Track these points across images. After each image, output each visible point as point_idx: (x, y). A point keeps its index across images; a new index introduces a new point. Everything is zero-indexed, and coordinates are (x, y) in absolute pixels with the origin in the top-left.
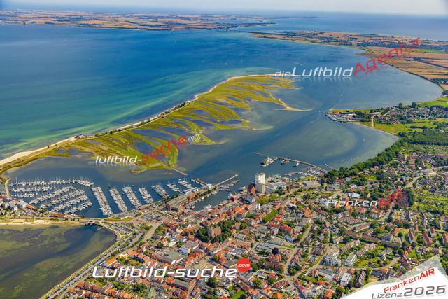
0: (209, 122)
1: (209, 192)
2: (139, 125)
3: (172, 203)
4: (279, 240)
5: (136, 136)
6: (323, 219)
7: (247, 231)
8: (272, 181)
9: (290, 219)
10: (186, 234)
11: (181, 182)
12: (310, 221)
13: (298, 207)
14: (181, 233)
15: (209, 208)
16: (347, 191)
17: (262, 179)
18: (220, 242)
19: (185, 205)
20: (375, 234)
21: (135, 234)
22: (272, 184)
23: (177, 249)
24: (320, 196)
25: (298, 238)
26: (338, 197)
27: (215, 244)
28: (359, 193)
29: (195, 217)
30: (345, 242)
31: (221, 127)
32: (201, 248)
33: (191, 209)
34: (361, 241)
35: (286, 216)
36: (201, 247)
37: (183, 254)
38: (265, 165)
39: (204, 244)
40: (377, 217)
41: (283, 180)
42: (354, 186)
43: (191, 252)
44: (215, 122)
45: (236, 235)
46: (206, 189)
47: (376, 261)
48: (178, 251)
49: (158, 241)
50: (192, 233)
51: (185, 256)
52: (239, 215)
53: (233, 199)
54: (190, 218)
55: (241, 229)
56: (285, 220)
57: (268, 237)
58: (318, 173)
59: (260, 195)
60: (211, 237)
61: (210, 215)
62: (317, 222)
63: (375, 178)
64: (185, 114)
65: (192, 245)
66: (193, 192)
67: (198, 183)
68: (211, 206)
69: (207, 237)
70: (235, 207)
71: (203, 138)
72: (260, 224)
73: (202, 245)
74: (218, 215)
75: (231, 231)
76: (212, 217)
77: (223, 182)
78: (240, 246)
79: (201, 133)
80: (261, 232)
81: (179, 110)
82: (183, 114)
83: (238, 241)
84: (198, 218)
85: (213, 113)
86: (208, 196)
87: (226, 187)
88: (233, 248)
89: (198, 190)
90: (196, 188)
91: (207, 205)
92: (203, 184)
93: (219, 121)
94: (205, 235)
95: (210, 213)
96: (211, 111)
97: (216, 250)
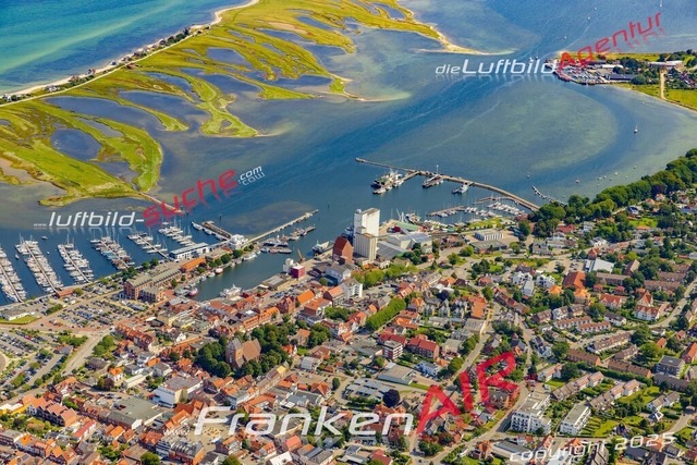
0: (246, 80)
1: (236, 254)
2: (65, 86)
3: (140, 281)
4: (403, 372)
5: (56, 113)
6: (518, 321)
7: (325, 351)
8: (396, 230)
9: (435, 322)
10: (171, 358)
11: (166, 231)
12: (484, 328)
13: (457, 293)
14: (161, 355)
15: (233, 294)
16: (583, 257)
17: (370, 223)
18: (255, 376)
19: (174, 285)
20: (641, 360)
21: (43, 357)
22: (397, 236)
23: (147, 393)
24: (514, 266)
25: (450, 365)
26: (560, 269)
27: (242, 381)
28: (610, 259)
29: (197, 316)
30: (566, 376)
31: (278, 94)
32: (207, 391)
33: (188, 296)
34: (605, 374)
35: (426, 315)
36: (207, 388)
37: (163, 404)
38: (382, 191)
39: (217, 381)
40: (649, 318)
41: (426, 227)
42: (601, 244)
43: (182, 400)
44: (261, 80)
45: (296, 361)
46: (229, 247)
47: (637, 421)
48: (151, 398)
49: (100, 374)
50: (186, 355)
51: (166, 411)
52: (308, 312)
53: (294, 273)
54: (185, 319)
55: (310, 346)
56: (422, 323)
57: (376, 366)
58: (515, 211)
59: (365, 263)
60: (234, 364)
61: (234, 311)
62: (501, 329)
63: (655, 224)
64: (185, 59)
65: (183, 382)
66: (195, 255)
67: (211, 232)
68: (238, 290)
69: (223, 363)
70: (298, 291)
71: (229, 119)
72: (359, 333)
73: (210, 383)
74: (255, 310)
75: (286, 350)
76: (239, 315)
77: (274, 231)
78: (306, 387)
79: (223, 107)
80: (360, 354)
81: (171, 49)
82: (180, 59)
83: (300, 373)
84: (203, 317)
85: (259, 58)
86: (233, 265)
87: (280, 243)
88: (289, 390)
89: (208, 251)
90: (204, 244)
91: (229, 287)
92: (223, 235)
93: (271, 78)
94: (218, 358)
95: (234, 306)
96: (253, 53)
97: (244, 394)
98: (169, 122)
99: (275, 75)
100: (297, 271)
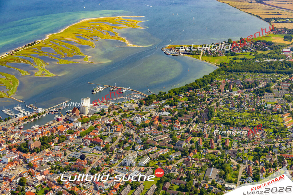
0: (54, 58)
1: (39, 115)
3: (2, 124)
4: (89, 149)
6: (133, 132)
7: (64, 144)
9: (104, 133)
10: (9, 148)
12: (120, 135)
13: (113, 124)
14: (6, 148)
15: (36, 127)
16: (160, 111)
18: (37, 153)
19: (15, 125)
22: (96, 107)
24: (136, 115)
25: (105, 147)
26: (151, 116)
27: (33, 154)
28: (169, 111)
29: (21, 135)
31: (64, 62)
33: (20, 129)
35: (101, 131)
36: (20, 157)
37: (4, 163)
38: (95, 92)
39: (24, 155)
40: (178, 129)
41: (108, 104)
42: (167, 107)
43: (10, 161)
44: (59, 58)
45: (53, 147)
46: (37, 112)
50: (15, 147)
52: (61, 132)
53: (58, 120)
54: (17, 136)
55: (59, 142)
56: (99, 134)
57: (81, 148)
58: (140, 97)
59: (84, 116)
60: (30, 149)
62: (126, 135)
64: (33, 52)
65: (11, 155)
66: (24, 115)
67: (31, 108)
68: (37, 126)
69: (27, 149)
70: (58, 125)
71: (45, 71)
72: (77, 138)
73: (21, 155)
74: (41, 132)
75: (50, 144)
76: (36, 134)
77: (54, 107)
78: (55, 155)
79: (44, 67)
80: (76, 144)
81: (29, 48)
82: (31, 51)
83: (54, 151)
84: (24, 135)
85: (60, 50)
86: (38, 118)
87: (55, 110)
88: (48, 156)
89: (29, 114)
90: (28, 112)
91: (34, 125)
92: (36, 109)
93: (63, 57)
94: (25, 147)
95: (35, 131)
96: (58, 49)
97: (32, 158)
98: (23, 73)
99: (64, 56)
100: (59, 119)
